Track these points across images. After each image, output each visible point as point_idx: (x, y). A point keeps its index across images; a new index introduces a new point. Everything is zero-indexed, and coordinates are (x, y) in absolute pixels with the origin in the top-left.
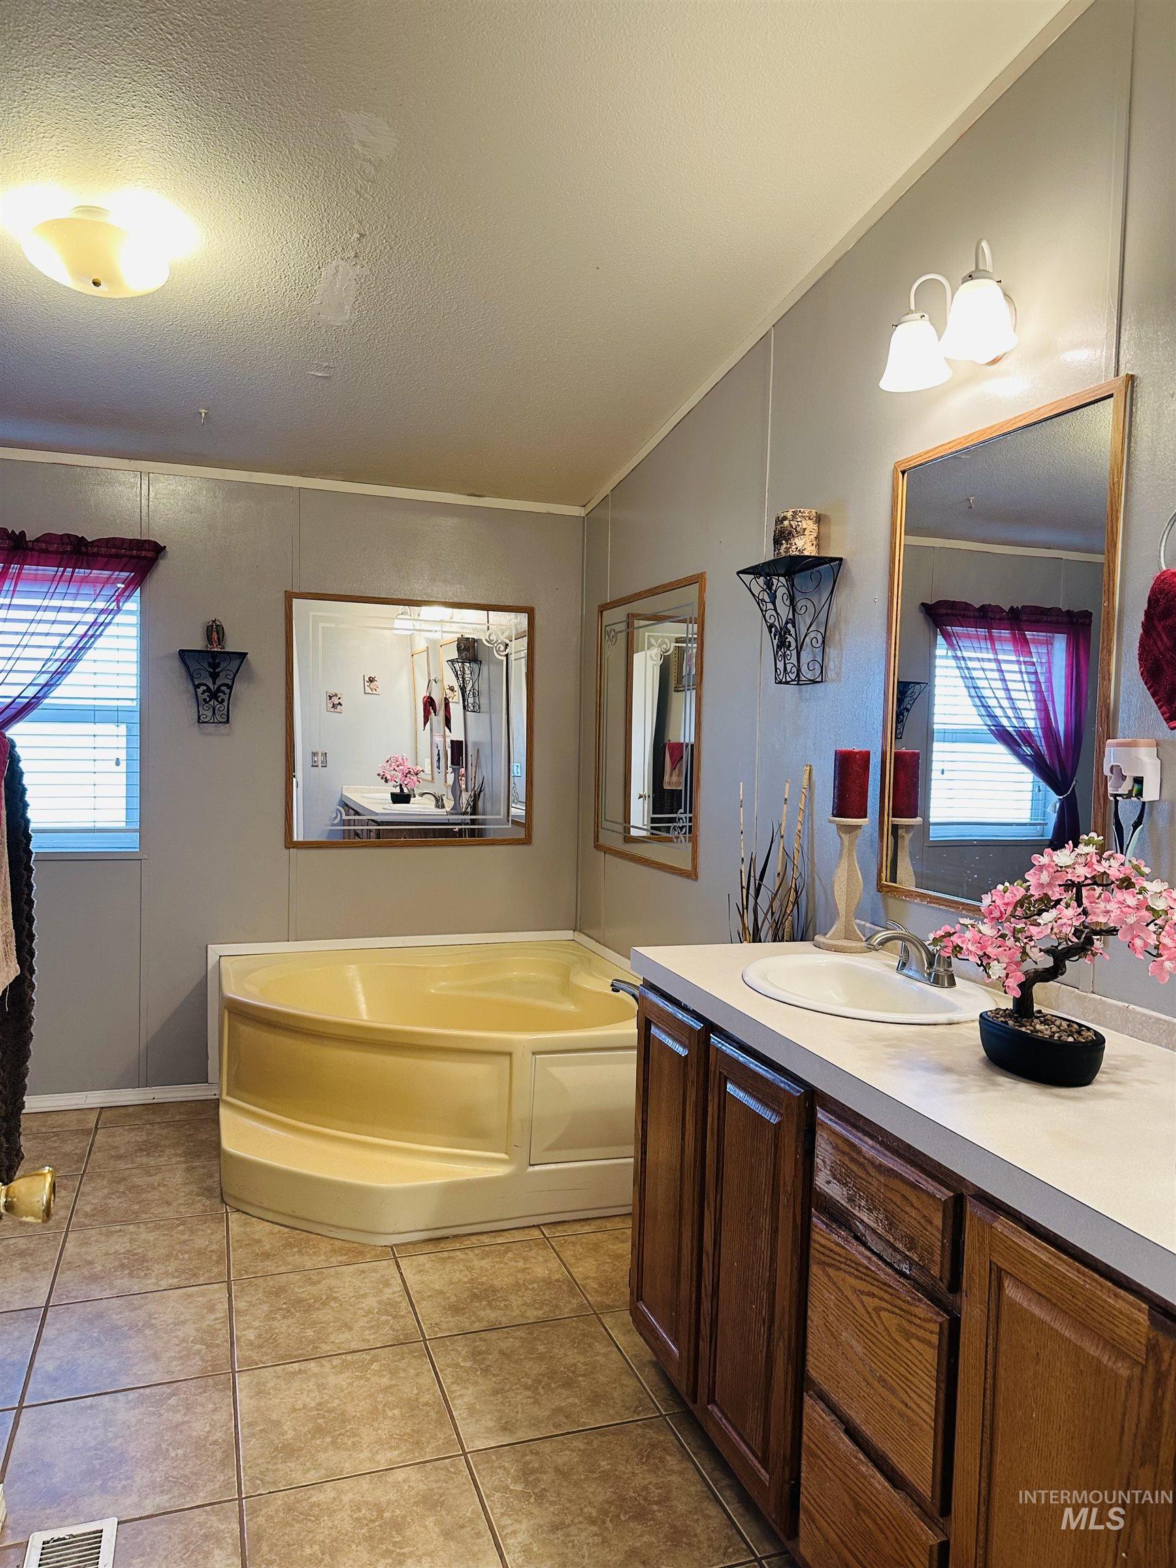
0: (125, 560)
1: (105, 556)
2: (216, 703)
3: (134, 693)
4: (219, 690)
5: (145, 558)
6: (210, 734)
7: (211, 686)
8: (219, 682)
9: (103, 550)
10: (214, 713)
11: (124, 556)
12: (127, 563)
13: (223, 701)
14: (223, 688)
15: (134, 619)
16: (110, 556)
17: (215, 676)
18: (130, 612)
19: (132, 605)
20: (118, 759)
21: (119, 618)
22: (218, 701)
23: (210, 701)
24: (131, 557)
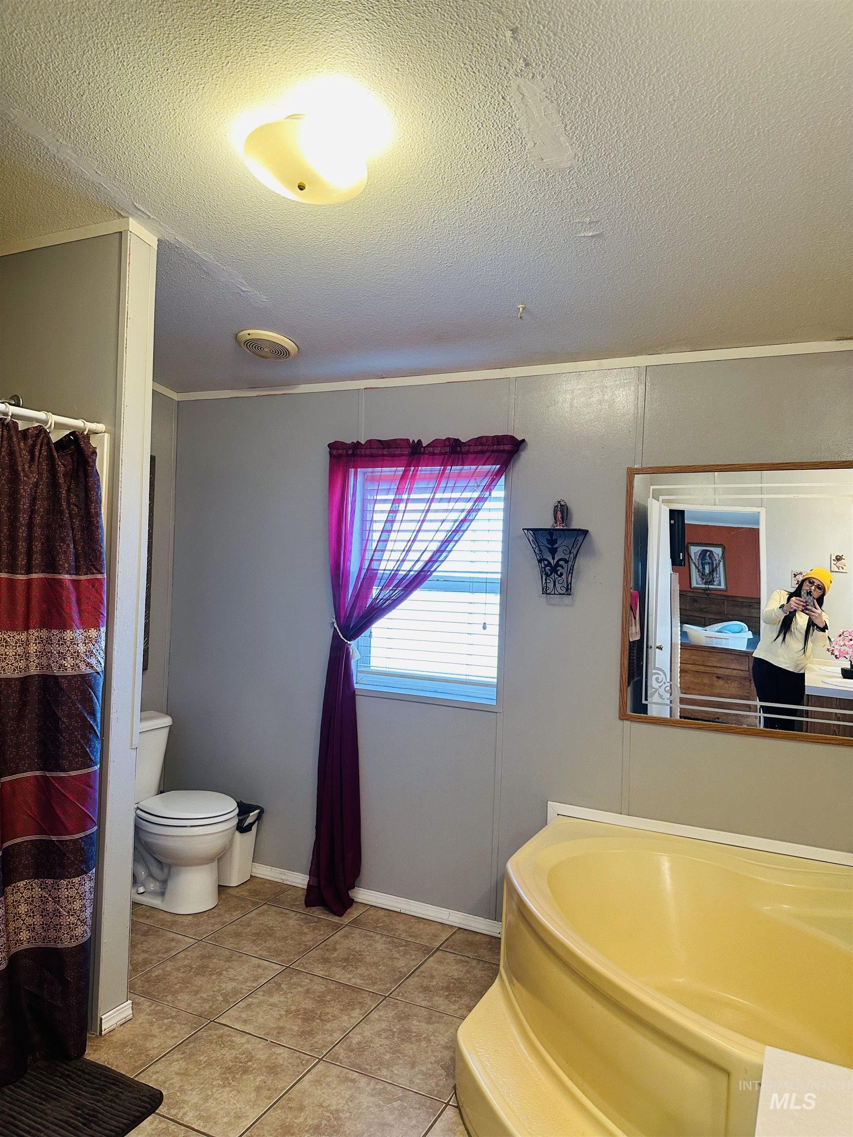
0: (488, 454)
1: (474, 453)
2: (556, 576)
3: (498, 567)
4: (557, 565)
5: (503, 451)
6: (554, 605)
7: (552, 561)
8: (557, 558)
9: (472, 449)
10: (555, 585)
11: (487, 451)
12: (489, 456)
13: (562, 574)
14: (561, 563)
15: (501, 505)
16: (477, 453)
17: (553, 552)
18: (497, 499)
19: (499, 492)
20: (485, 624)
21: (487, 505)
22: (557, 575)
23: (551, 574)
24: (493, 451)
